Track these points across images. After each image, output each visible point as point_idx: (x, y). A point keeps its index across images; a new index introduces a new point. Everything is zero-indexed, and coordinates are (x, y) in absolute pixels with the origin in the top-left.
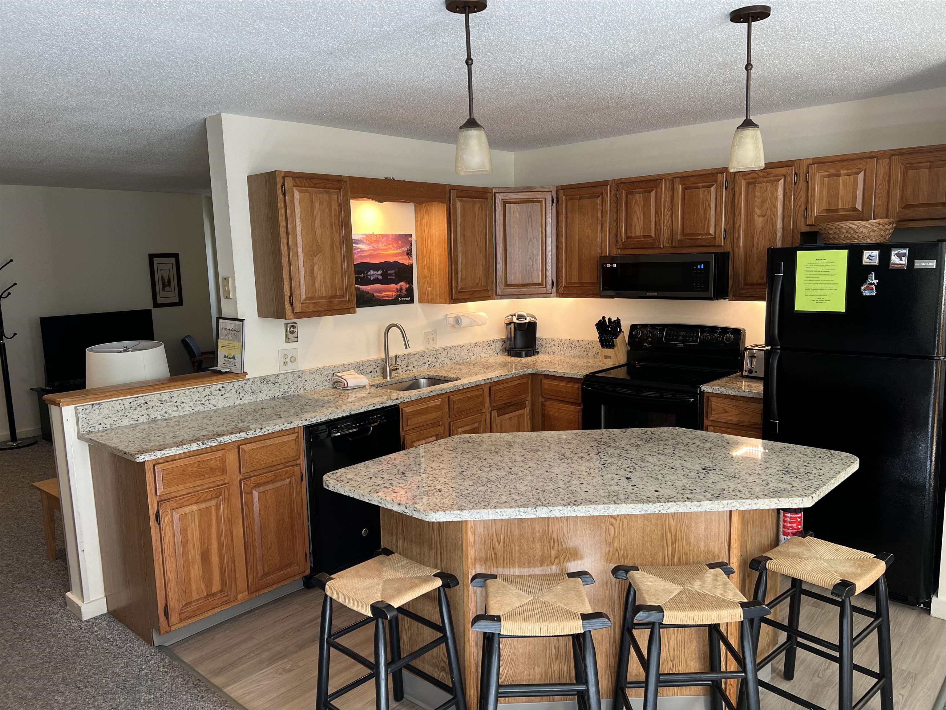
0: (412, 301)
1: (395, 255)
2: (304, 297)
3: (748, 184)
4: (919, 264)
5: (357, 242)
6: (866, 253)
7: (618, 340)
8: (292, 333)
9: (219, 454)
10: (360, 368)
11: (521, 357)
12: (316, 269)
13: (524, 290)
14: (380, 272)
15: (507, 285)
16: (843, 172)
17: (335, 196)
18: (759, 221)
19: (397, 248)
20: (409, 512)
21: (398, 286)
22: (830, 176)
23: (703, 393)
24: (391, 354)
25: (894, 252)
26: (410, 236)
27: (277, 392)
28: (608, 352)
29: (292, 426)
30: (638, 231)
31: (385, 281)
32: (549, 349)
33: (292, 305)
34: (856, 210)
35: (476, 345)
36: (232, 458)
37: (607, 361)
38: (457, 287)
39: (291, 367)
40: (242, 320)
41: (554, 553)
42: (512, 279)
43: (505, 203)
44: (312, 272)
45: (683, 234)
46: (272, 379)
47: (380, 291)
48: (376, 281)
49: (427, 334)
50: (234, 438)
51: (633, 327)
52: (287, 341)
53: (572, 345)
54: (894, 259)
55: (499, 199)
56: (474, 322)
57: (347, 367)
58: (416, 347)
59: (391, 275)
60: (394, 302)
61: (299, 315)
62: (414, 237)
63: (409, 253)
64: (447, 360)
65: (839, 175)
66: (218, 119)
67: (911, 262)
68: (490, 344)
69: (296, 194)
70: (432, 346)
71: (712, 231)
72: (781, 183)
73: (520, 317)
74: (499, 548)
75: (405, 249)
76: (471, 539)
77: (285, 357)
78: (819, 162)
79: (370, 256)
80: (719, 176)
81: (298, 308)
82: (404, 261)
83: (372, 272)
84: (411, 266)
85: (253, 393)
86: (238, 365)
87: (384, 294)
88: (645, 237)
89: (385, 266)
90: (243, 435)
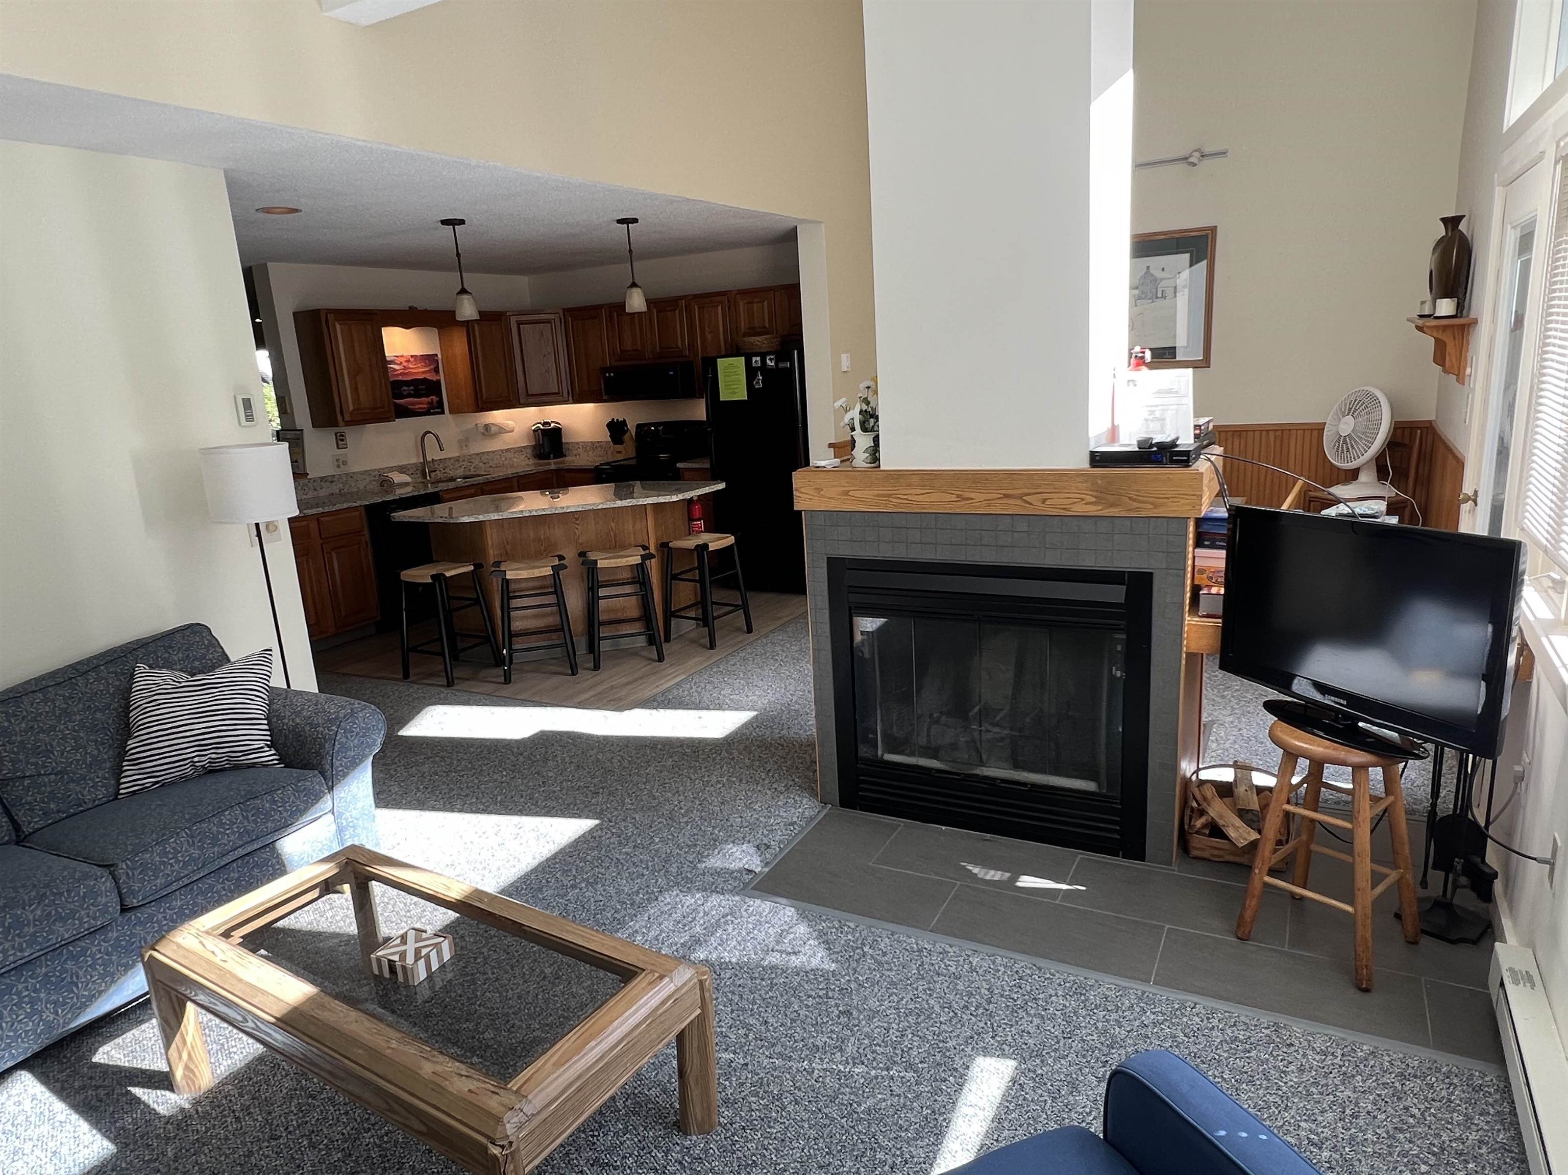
0: (443, 412)
1: (424, 372)
2: (351, 408)
3: (699, 309)
4: (781, 365)
5: (392, 362)
6: (754, 359)
7: (626, 437)
8: (342, 440)
9: (305, 523)
10: (402, 469)
11: (549, 459)
12: (359, 386)
13: (545, 398)
14: (412, 388)
15: (528, 395)
16: (756, 300)
17: (369, 327)
18: (709, 336)
19: (425, 367)
20: (447, 521)
21: (429, 399)
22: (749, 303)
23: (679, 469)
24: (429, 459)
25: (768, 358)
26: (436, 355)
27: (335, 488)
28: (619, 447)
29: (356, 505)
30: (628, 346)
31: (417, 395)
32: (575, 452)
33: (342, 415)
34: (765, 327)
35: (507, 450)
36: (314, 526)
37: (618, 455)
38: (482, 398)
39: (344, 470)
40: (302, 430)
41: (543, 548)
42: (534, 390)
43: (519, 324)
44: (356, 388)
45: (661, 347)
46: (330, 479)
47: (413, 404)
48: (409, 396)
49: (459, 441)
50: (314, 511)
51: (639, 426)
52: (338, 447)
53: (594, 446)
54: (768, 362)
55: (513, 320)
56: (502, 430)
57: (392, 469)
58: (451, 452)
59: (422, 389)
60: (427, 413)
61: (349, 423)
62: (439, 356)
63: (436, 370)
64: (481, 464)
65: (753, 303)
66: (264, 267)
67: (776, 364)
68: (520, 450)
69: (338, 326)
70: (465, 452)
71: (680, 344)
72: (720, 308)
73: (545, 423)
74: (508, 547)
75: (432, 367)
76: (490, 542)
77: (338, 460)
78: (743, 293)
79: (401, 374)
80: (680, 302)
81: (347, 418)
82: (431, 377)
83: (405, 388)
84: (439, 382)
85: (315, 490)
86: (301, 467)
87: (417, 406)
88: (634, 350)
89: (416, 383)
90: (320, 510)
